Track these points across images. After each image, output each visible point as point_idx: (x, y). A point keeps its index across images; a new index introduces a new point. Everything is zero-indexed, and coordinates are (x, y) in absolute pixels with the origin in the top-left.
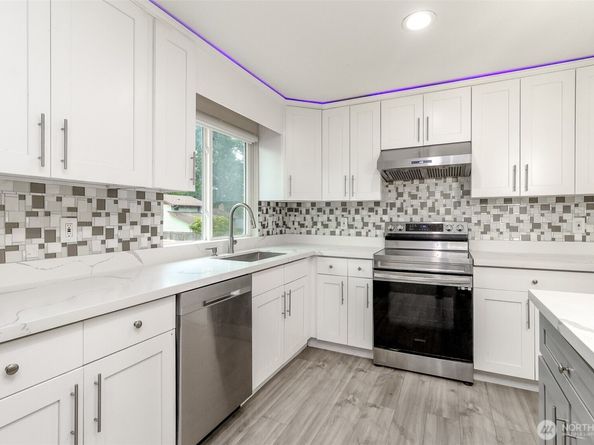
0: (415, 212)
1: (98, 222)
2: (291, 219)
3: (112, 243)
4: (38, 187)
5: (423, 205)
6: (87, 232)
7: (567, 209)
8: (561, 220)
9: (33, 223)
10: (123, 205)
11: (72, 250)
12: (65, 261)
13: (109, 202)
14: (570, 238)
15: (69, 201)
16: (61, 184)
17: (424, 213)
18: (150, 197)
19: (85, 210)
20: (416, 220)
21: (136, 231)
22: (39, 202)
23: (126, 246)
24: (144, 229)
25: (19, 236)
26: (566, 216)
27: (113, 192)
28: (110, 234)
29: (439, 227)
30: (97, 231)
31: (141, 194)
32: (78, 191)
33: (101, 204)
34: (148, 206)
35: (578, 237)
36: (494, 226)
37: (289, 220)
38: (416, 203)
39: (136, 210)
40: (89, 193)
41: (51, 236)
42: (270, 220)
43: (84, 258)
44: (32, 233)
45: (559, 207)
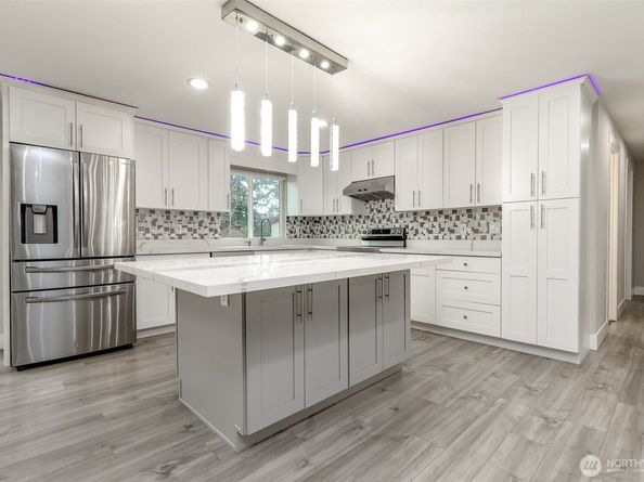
0: (380, 221)
1: (190, 226)
2: (318, 227)
3: (196, 235)
4: (168, 212)
5: (384, 217)
6: (186, 230)
7: (458, 218)
8: (455, 226)
9: (166, 225)
10: (200, 219)
11: (180, 237)
12: (177, 241)
13: (195, 217)
14: (459, 238)
15: (179, 217)
16: (176, 211)
17: (384, 222)
18: (215, 216)
19: (185, 221)
20: (380, 227)
21: (207, 231)
22: (168, 218)
23: (202, 237)
24: (211, 230)
25: (162, 230)
26: (458, 223)
27: (196, 213)
28: (195, 231)
29: (388, 231)
30: (190, 230)
31: (209, 214)
32: (182, 213)
33: (191, 218)
34: (212, 219)
35: (463, 237)
36: (420, 230)
37: (315, 228)
38: (380, 215)
39: (207, 221)
40: (187, 214)
41: (173, 231)
42: (297, 229)
43: (184, 240)
44: (166, 229)
45: (454, 217)
